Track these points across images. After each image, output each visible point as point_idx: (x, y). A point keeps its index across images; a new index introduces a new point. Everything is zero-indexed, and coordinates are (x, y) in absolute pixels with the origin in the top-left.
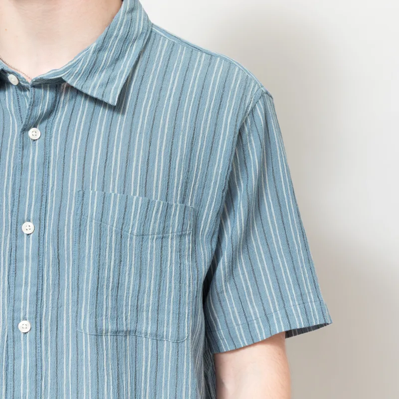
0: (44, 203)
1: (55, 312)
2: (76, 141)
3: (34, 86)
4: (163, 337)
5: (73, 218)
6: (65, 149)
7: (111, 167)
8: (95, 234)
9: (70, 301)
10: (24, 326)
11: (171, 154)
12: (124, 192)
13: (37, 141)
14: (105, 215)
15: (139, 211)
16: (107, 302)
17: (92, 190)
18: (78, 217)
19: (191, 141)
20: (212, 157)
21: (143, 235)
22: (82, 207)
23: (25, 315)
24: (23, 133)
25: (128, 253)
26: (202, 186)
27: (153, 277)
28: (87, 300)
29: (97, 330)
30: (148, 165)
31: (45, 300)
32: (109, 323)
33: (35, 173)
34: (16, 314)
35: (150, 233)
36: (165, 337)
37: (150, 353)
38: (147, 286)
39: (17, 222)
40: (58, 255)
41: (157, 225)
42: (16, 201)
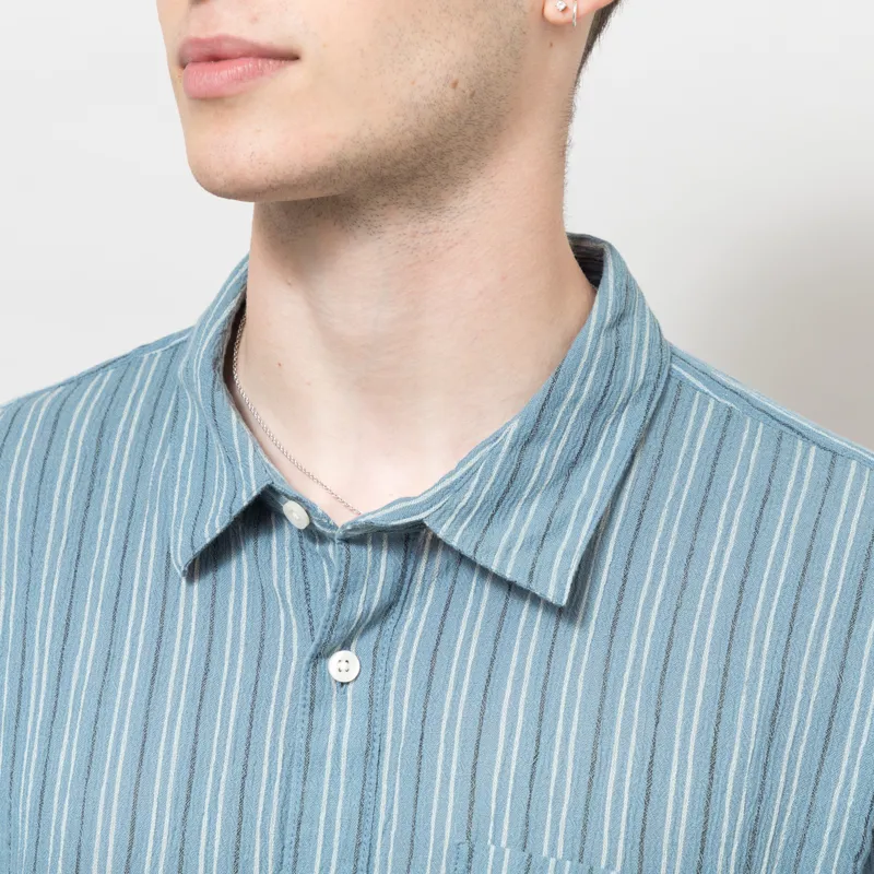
0: (363, 859)
2: (456, 697)
3: (347, 540)
6: (425, 717)
7: (548, 778)
11: (714, 751)
12: (581, 854)
13: (350, 687)
17: (493, 843)
19: (770, 713)
20: (828, 759)
24: (315, 666)
26: (798, 841)
30: (649, 779)
33: (342, 779)
42: (289, 852)
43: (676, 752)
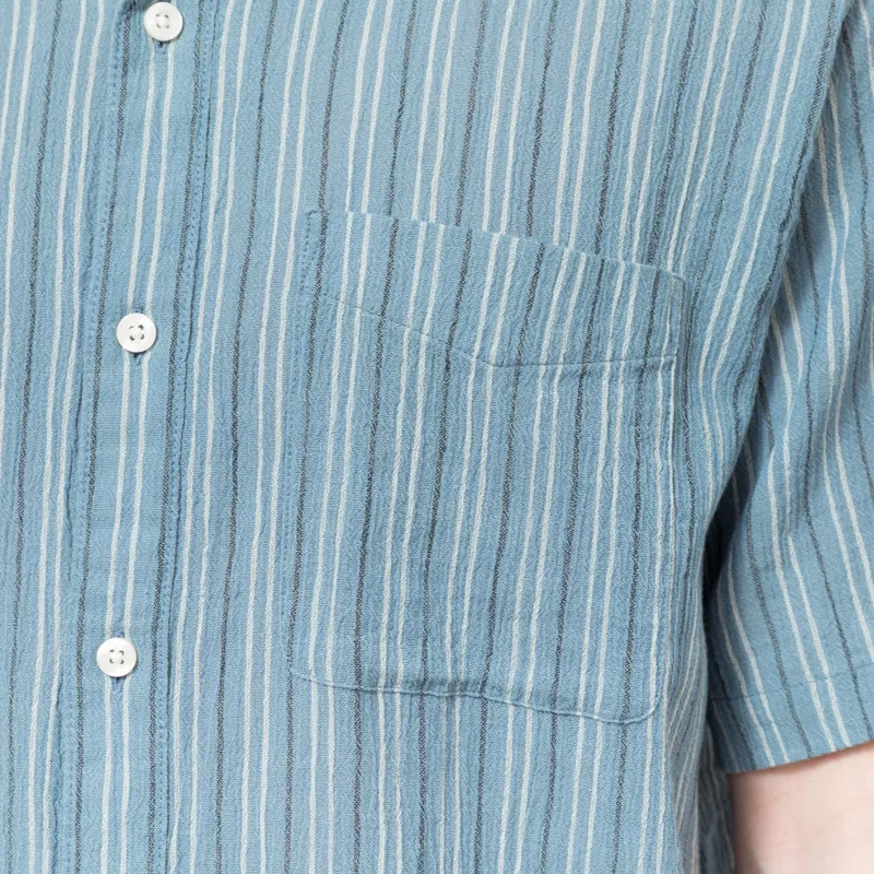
0: (191, 247)
1: (218, 611)
4: (574, 706)
5: (290, 301)
6: (264, 75)
7: (417, 132)
8: (360, 356)
9: (271, 578)
10: (116, 656)
11: (615, 98)
12: (458, 217)
13: (171, 47)
14: (395, 295)
15: (508, 282)
16: (395, 582)
17: (351, 209)
18: (307, 299)
19: (681, 55)
20: (749, 110)
21: (519, 363)
22: (320, 265)
23: (121, 619)
24: (128, 18)
25: (469, 423)
26: (713, 208)
27: (548, 506)
28: (328, 575)
29: (359, 674)
30: (538, 128)
31: (185, 570)
32: (400, 652)
33: (164, 151)
34: (88, 616)
35: (543, 358)
36: (580, 705)
37: (528, 757)
38: (528, 534)
39: (102, 313)
40: (235, 425)
41: (566, 332)
42: (100, 241)
43: (570, 98)
